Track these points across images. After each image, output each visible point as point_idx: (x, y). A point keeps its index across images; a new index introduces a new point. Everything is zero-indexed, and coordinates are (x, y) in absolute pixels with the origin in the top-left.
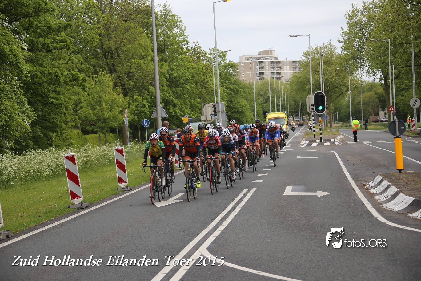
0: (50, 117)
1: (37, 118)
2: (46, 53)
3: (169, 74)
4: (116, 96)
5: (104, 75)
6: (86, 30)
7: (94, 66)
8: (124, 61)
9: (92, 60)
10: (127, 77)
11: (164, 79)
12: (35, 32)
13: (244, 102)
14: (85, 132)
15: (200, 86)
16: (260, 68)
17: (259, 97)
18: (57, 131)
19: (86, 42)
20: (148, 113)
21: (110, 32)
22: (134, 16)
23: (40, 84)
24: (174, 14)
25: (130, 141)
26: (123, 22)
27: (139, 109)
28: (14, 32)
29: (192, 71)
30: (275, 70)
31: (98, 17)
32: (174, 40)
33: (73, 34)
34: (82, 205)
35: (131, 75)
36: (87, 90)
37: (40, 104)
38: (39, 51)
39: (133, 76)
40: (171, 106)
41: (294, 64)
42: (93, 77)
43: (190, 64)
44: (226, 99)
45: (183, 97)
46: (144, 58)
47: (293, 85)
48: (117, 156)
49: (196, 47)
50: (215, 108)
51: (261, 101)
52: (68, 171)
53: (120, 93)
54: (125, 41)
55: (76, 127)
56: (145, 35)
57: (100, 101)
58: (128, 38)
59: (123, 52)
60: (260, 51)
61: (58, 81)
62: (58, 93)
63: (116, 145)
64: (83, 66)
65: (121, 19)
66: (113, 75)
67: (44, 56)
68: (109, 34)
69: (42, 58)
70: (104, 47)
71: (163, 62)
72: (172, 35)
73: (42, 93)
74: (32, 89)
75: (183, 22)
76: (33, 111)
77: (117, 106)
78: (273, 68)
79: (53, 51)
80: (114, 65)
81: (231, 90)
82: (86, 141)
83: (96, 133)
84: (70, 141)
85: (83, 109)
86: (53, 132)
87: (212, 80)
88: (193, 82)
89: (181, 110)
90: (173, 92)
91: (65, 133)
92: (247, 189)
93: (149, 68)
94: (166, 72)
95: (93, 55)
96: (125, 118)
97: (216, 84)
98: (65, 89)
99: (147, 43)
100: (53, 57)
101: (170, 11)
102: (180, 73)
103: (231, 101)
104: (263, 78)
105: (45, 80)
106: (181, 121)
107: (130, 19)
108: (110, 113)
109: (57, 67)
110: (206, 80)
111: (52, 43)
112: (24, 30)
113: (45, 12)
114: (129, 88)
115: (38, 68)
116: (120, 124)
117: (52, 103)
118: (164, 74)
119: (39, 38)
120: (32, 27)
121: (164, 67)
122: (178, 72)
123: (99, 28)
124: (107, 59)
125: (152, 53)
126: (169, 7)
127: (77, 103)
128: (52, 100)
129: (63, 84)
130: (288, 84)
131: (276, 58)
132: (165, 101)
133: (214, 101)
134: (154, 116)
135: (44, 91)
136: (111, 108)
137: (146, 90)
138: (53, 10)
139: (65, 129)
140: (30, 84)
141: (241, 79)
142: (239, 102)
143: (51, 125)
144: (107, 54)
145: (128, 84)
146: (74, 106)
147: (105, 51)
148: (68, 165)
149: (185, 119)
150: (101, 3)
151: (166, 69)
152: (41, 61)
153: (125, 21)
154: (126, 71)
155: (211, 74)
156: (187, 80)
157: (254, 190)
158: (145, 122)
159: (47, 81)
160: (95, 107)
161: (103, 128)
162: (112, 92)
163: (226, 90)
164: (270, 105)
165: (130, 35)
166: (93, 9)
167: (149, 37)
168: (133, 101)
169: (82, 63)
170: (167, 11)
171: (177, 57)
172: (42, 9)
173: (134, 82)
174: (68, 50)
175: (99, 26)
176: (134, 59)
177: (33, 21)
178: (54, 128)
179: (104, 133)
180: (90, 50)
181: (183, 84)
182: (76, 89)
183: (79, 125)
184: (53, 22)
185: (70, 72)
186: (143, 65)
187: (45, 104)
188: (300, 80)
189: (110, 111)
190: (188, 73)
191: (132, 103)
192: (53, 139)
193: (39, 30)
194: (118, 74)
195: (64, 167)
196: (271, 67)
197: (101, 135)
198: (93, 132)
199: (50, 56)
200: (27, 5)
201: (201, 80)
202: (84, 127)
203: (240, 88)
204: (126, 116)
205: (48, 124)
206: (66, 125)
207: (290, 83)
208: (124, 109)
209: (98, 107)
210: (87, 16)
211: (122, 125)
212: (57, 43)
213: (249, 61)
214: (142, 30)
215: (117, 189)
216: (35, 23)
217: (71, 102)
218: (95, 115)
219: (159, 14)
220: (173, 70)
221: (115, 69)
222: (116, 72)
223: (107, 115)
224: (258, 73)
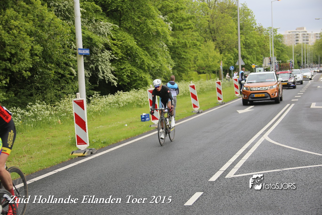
0: (182, 65)
1: (175, 66)
2: (180, 31)
3: (245, 42)
4: (216, 54)
5: (210, 43)
6: (201, 19)
7: (205, 38)
8: (221, 35)
9: (204, 35)
10: (222, 44)
11: (242, 44)
12: (175, 20)
13: (287, 57)
14: (199, 73)
15: (262, 48)
16: (296, 37)
17: (295, 54)
18: (185, 73)
19: (201, 25)
20: (233, 63)
21: (214, 19)
22: (227, 10)
23: (177, 48)
24: (248, 8)
25: (223, 78)
26: (221, 14)
27: (228, 60)
28: (165, 21)
29: (258, 39)
30: (305, 39)
31: (207, 11)
32: (248, 23)
33: (194, 21)
34: (199, 111)
35: (224, 42)
36: (201, 50)
37: (177, 58)
38: (177, 30)
39: (226, 42)
40: (245, 59)
41: (316, 35)
42: (204, 44)
43: (257, 36)
44: (276, 55)
45: (252, 54)
46: (231, 33)
47: (316, 47)
48: (217, 86)
49: (260, 26)
50: (270, 60)
51: (297, 56)
52: (192, 93)
53: (218, 52)
54: (222, 24)
55: (195, 70)
56: (233, 20)
57: (207, 57)
58: (223, 22)
59: (220, 30)
60: (297, 28)
61: (186, 46)
62: (186, 53)
63: (217, 80)
64: (199, 38)
65: (220, 12)
66: (215, 42)
67: (180, 33)
68: (213, 20)
69: (178, 34)
70: (210, 27)
71: (242, 35)
72: (247, 20)
73: (178, 52)
74: (173, 50)
75: (253, 13)
76: (174, 62)
77: (216, 59)
78: (304, 37)
79: (184, 30)
80: (215, 37)
81: (279, 49)
82: (200, 77)
83: (205, 73)
84: (192, 77)
85: (199, 61)
86: (183, 73)
87: (269, 45)
88: (258, 45)
89: (251, 61)
90: (247, 52)
91: (189, 73)
92: (289, 104)
93: (234, 38)
94: (243, 40)
95: (204, 32)
96: (221, 66)
97: (271, 47)
98: (190, 50)
99: (233, 25)
100: (184, 33)
101: (247, 7)
102: (251, 41)
103: (279, 56)
104: (298, 43)
105: (179, 45)
106: (251, 67)
107: (225, 12)
108: (213, 63)
109: (186, 39)
110: (266, 44)
111: (184, 26)
112: (170, 19)
113: (181, 10)
114: (223, 50)
115: (176, 39)
116: (218, 69)
117: (183, 58)
118: (242, 41)
119: (177, 23)
120: (174, 18)
121: (242, 38)
122: (250, 40)
123: (208, 17)
124: (212, 34)
125: (236, 30)
126: (246, 5)
127: (196, 58)
128: (183, 56)
129: (189, 48)
130: (313, 46)
131: (306, 32)
132: (243, 56)
133: (270, 56)
134: (237, 64)
135: (179, 51)
136: (213, 60)
137: (232, 50)
138: (185, 8)
139: (189, 72)
140: (172, 48)
141: (285, 44)
142: (284, 57)
143: (182, 69)
144: (212, 31)
145: (222, 47)
146: (194, 59)
147: (211, 30)
148: (191, 90)
149: (253, 66)
150: (210, 4)
151: (243, 39)
152: (178, 36)
153: (222, 13)
154: (222, 40)
155: (268, 41)
156: (255, 44)
157: (293, 105)
158: (231, 68)
159: (181, 46)
160: (205, 60)
161: (209, 71)
162: (214, 51)
163: (276, 50)
164: (302, 58)
165: (224, 21)
166: (205, 7)
167: (234, 21)
168: (225, 56)
169: (198, 36)
170: (245, 7)
171: (249, 32)
172: (179, 8)
173: (226, 46)
174: (192, 29)
175: (208, 16)
176: (226, 33)
177: (174, 14)
178: (184, 71)
179: (209, 74)
180: (203, 29)
181: (253, 47)
182: (195, 50)
183: (196, 69)
184: (184, 15)
185: (192, 41)
186: (231, 37)
187: (179, 58)
188: (320, 44)
189: (213, 62)
190: (255, 41)
191: (225, 57)
192: (183, 77)
193: (177, 19)
194: (217, 42)
195: (189, 91)
196: (303, 37)
197: (208, 74)
198: (203, 73)
199: (182, 33)
200: (171, 6)
201: (263, 45)
202: (199, 70)
203: (285, 49)
204: (221, 64)
205: (180, 69)
206: (190, 69)
207: (314, 45)
208: (220, 60)
209: (206, 59)
210: (201, 11)
211: (219, 69)
212: (187, 26)
213: (290, 34)
214: (231, 18)
215: (217, 103)
216: (176, 15)
217: (193, 57)
218: (205, 64)
219: (241, 9)
220: (247, 39)
221: (216, 39)
222: (216, 41)
223: (211, 64)
224: (295, 40)
